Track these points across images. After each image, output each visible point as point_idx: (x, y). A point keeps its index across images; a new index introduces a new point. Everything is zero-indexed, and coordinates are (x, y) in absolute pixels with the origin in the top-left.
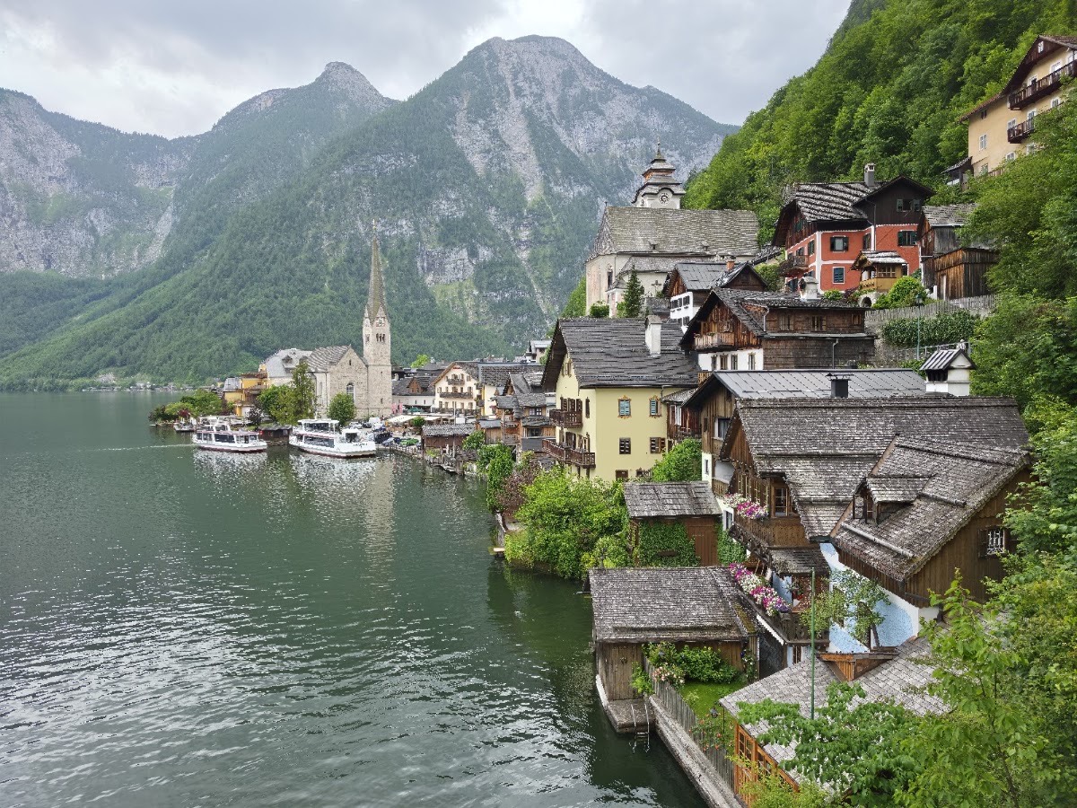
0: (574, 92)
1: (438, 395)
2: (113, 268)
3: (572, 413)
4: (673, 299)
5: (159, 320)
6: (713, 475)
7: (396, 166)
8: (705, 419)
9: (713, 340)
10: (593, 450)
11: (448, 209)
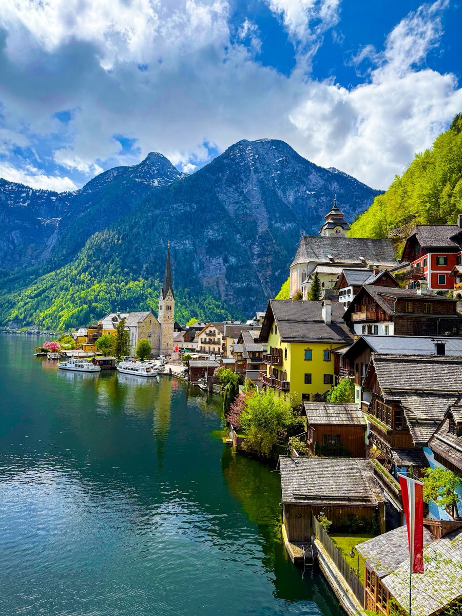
0: (288, 170)
1: (199, 342)
2: (22, 263)
3: (277, 357)
4: (341, 290)
5: (45, 294)
6: (362, 400)
7: (184, 211)
8: (357, 365)
9: (363, 316)
10: (289, 380)
11: (213, 235)
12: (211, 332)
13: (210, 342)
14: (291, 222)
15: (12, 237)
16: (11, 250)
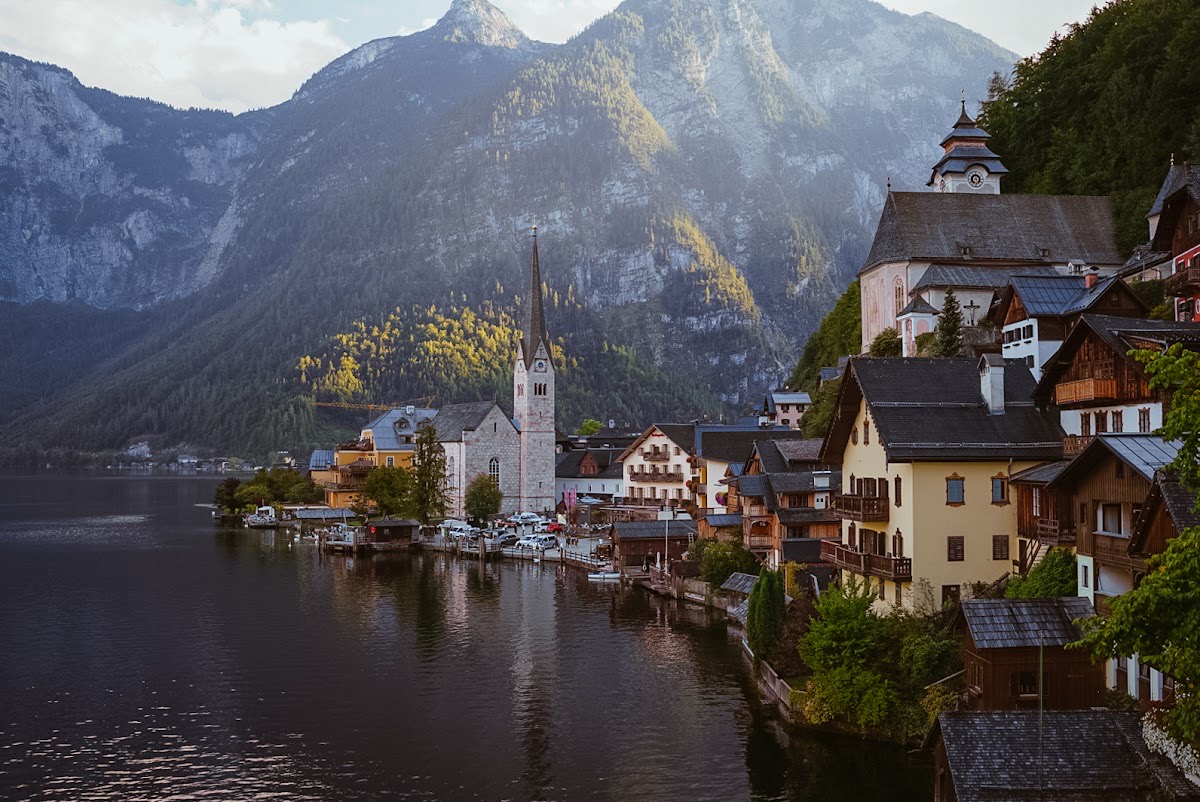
0: (814, 22)
1: (626, 475)
2: (154, 293)
3: (873, 500)
4: (1007, 328)
5: (209, 368)
6: (1096, 588)
7: (547, 136)
8: (1083, 506)
9: (1087, 389)
10: (908, 552)
11: (624, 194)
12: (656, 448)
13: (655, 476)
14: (829, 154)
15: (129, 231)
16: (128, 263)
